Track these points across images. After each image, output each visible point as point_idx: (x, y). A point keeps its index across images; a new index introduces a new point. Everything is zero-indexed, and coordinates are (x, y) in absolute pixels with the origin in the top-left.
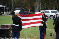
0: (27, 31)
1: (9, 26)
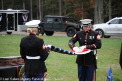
0: (67, 71)
1: (18, 61)
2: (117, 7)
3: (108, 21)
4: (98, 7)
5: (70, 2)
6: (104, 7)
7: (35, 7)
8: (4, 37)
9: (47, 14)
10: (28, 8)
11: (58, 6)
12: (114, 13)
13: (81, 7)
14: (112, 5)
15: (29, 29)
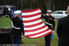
1: (10, 30)
2: (57, 6)
4: (48, 6)
5: (36, 3)
6: (52, 6)
7: (19, 5)
8: (5, 18)
9: (25, 8)
10: (16, 5)
11: (30, 5)
12: (56, 9)
13: (41, 6)
14: (55, 5)
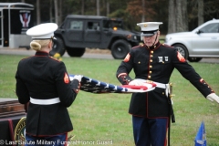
0: (113, 129)
1: (12, 109)
3: (196, 26)
9: (71, 12)
12: (210, 11)
15: (34, 42)
